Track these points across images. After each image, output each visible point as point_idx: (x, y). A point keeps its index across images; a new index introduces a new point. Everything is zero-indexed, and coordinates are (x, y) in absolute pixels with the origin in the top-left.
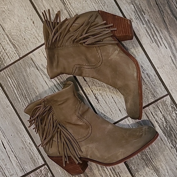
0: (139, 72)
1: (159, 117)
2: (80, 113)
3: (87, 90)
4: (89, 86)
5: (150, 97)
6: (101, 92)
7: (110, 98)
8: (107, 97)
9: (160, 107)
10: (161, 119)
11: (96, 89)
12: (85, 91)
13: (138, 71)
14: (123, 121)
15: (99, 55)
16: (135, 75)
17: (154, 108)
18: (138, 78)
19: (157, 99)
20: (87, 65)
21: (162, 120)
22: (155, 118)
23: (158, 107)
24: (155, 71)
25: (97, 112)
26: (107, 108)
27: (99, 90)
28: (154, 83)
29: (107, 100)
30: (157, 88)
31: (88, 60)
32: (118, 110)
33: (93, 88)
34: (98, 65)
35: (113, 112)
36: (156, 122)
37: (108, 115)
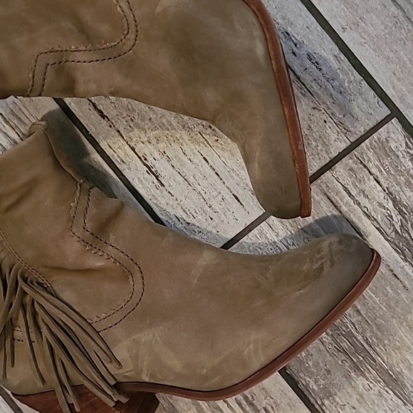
0: (271, 38)
1: (374, 198)
2: (88, 226)
3: (117, 148)
4: (118, 131)
5: (334, 137)
6: (161, 146)
7: (195, 161)
8: (185, 159)
9: (370, 165)
10: (381, 205)
11: (145, 139)
12: (109, 152)
13: (268, 36)
14: (255, 231)
15: (121, 4)
16: (260, 49)
17: (351, 169)
18: (273, 62)
19: (356, 137)
20: (84, 48)
21: (384, 208)
22: (359, 204)
23: (365, 166)
24: (334, 44)
25: (160, 216)
26: (191, 199)
27: (154, 141)
28: (336, 83)
29: (189, 170)
30: (350, 100)
31: (85, 33)
32: (229, 197)
33: (134, 139)
34: (124, 44)
35: (215, 206)
36: (364, 218)
37: (200, 221)
